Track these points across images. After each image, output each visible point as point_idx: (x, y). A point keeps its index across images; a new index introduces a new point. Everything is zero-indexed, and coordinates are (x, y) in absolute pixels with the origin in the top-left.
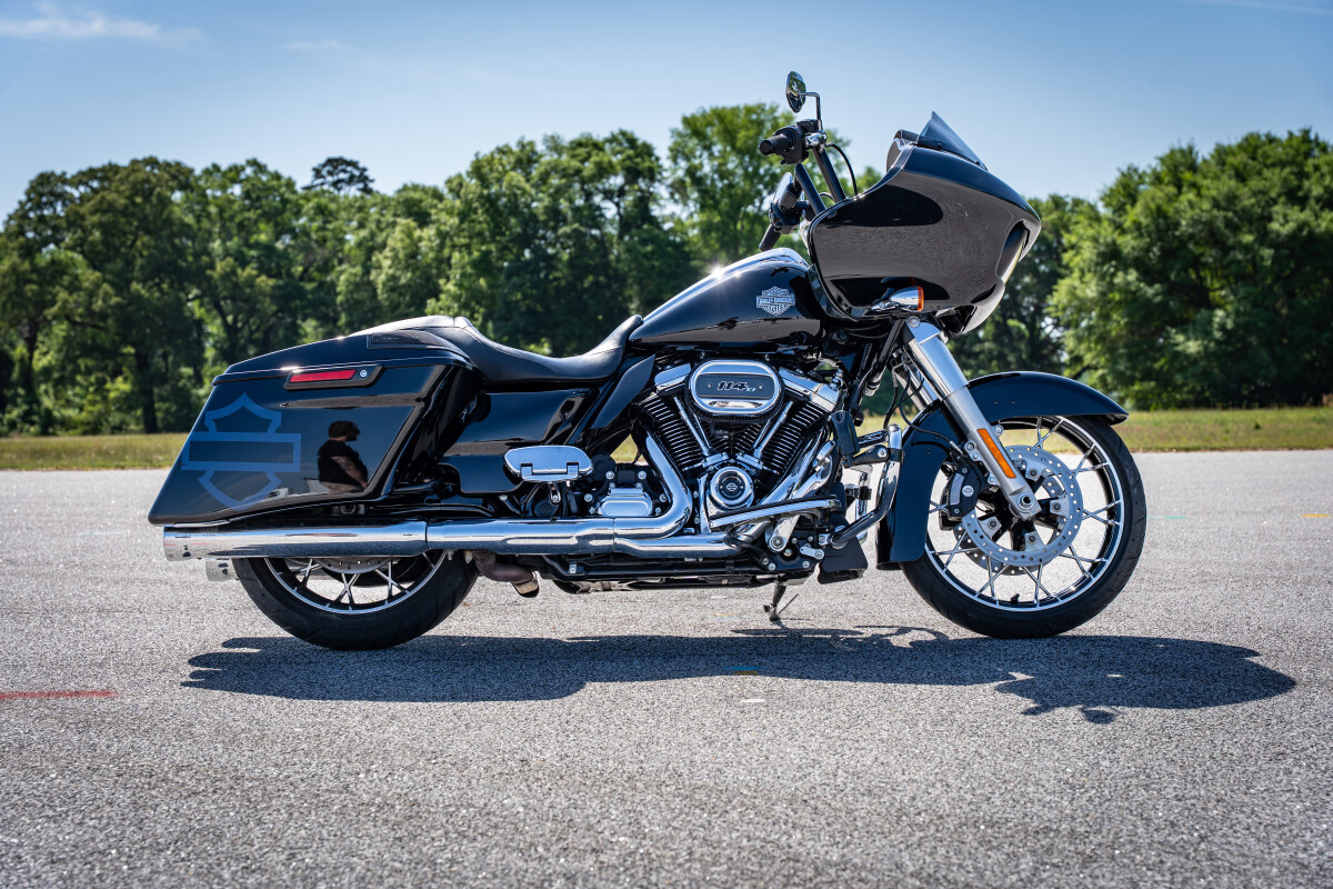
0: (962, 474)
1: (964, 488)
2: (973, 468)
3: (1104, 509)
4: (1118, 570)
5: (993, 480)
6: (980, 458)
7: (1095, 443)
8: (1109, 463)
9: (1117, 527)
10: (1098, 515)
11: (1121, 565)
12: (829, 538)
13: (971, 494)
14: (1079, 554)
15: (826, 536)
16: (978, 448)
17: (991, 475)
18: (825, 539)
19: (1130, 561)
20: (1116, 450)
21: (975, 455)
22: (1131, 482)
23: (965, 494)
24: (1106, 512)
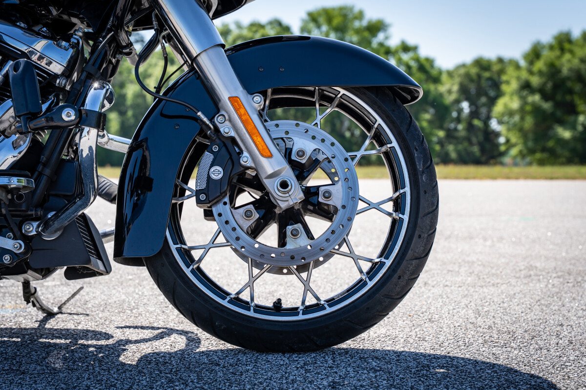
0: (212, 152)
1: (213, 169)
2: (225, 145)
3: (390, 199)
4: (399, 272)
5: (246, 160)
6: (232, 134)
7: (380, 121)
8: (395, 144)
9: (402, 220)
10: (382, 206)
11: (402, 266)
12: (38, 226)
13: (220, 176)
14: (358, 251)
15: (35, 224)
16: (230, 120)
17: (245, 154)
18: (32, 229)
19: (414, 262)
20: (403, 129)
21: (226, 129)
22: (420, 167)
23: (214, 177)
24: (391, 204)
